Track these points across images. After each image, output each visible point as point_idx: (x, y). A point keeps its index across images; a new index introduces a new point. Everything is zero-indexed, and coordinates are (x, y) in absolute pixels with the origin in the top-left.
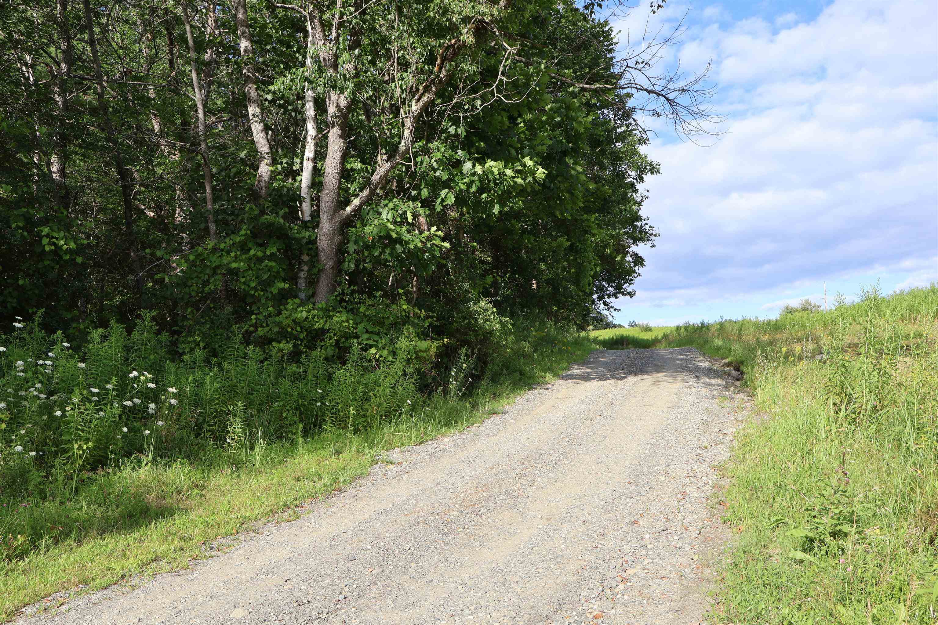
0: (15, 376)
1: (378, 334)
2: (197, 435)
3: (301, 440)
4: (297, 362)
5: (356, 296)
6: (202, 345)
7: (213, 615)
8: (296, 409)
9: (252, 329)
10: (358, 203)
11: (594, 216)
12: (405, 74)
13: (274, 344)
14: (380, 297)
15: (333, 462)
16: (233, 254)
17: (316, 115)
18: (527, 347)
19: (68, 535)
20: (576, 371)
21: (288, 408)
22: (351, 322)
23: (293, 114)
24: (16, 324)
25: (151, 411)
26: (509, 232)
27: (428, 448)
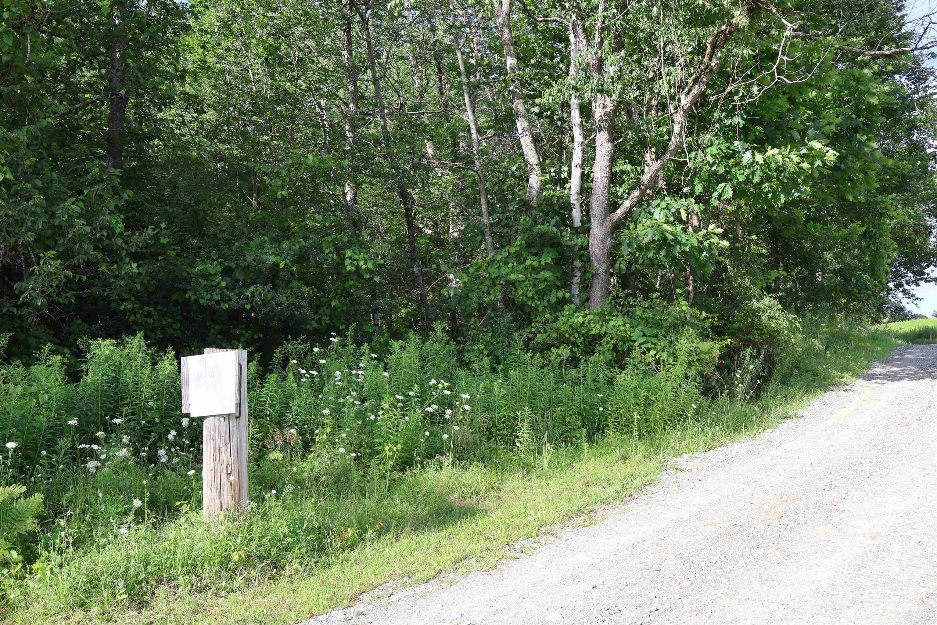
0: (334, 386)
1: (656, 336)
2: (489, 439)
3: (586, 445)
4: (576, 367)
5: (631, 299)
6: (485, 352)
7: (528, 616)
8: (579, 414)
9: (531, 336)
10: (629, 205)
11: (890, 197)
12: (673, 69)
13: (553, 349)
14: (656, 298)
15: (620, 468)
16: (510, 265)
17: (581, 122)
18: (818, 344)
19: (387, 530)
20: (879, 369)
21: (570, 412)
22: (628, 326)
23: (559, 123)
24: (332, 339)
25: (447, 417)
26: (791, 221)
27: (718, 454)
